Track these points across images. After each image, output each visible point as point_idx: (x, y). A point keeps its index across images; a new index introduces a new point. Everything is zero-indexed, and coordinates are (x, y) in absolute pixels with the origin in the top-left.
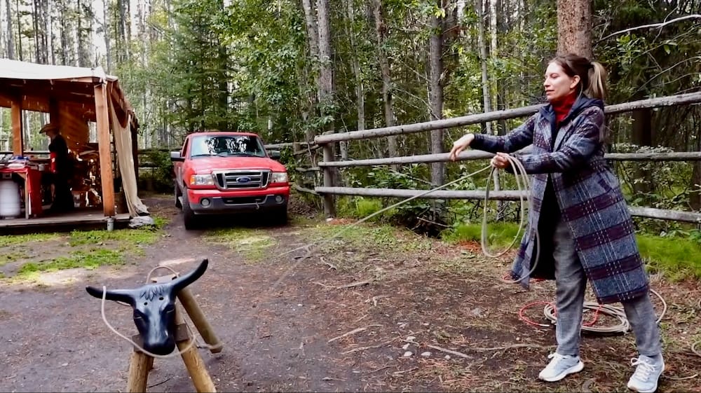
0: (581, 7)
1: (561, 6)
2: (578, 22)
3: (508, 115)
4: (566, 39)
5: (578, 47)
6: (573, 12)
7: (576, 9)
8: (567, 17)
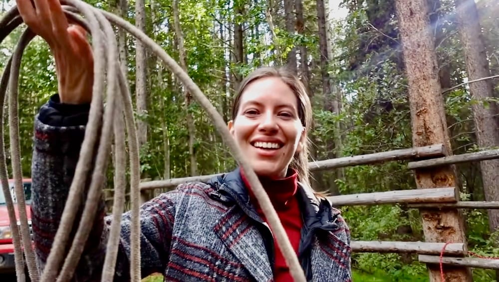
0: (431, 57)
1: (410, 56)
2: (430, 71)
3: (358, 161)
4: (419, 87)
5: (433, 94)
6: (424, 61)
7: (427, 59)
8: (419, 66)
